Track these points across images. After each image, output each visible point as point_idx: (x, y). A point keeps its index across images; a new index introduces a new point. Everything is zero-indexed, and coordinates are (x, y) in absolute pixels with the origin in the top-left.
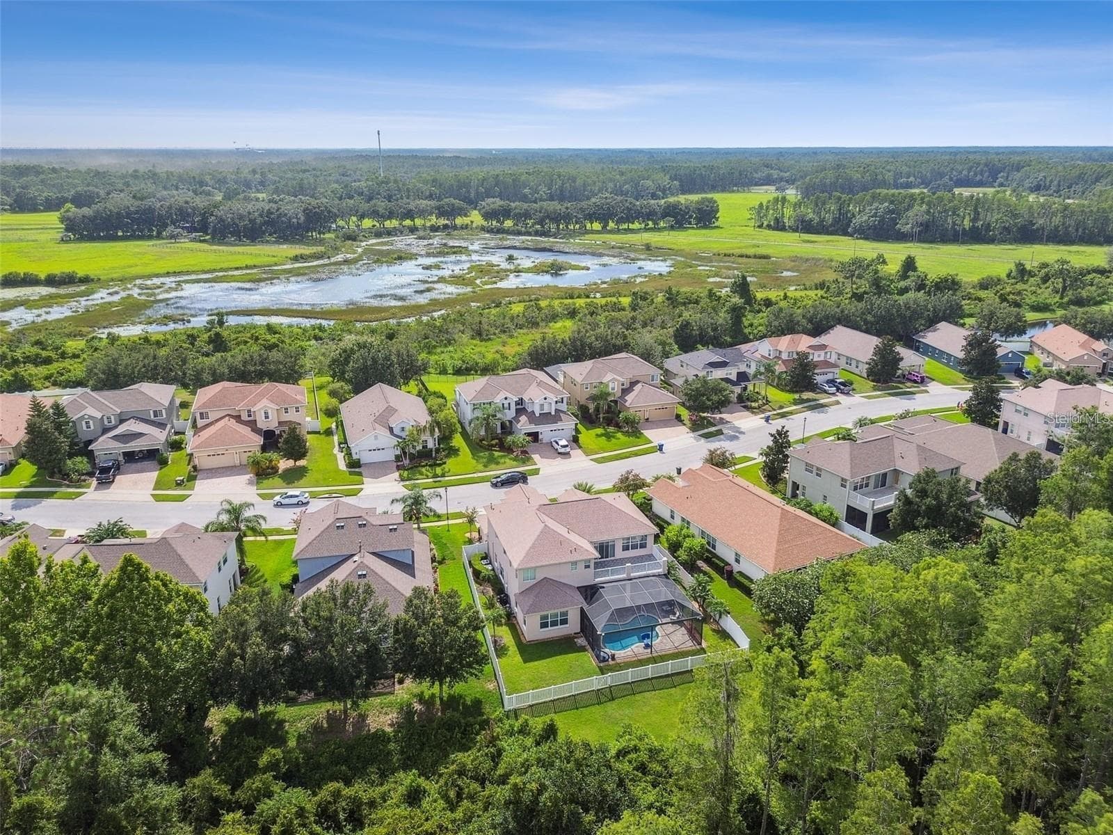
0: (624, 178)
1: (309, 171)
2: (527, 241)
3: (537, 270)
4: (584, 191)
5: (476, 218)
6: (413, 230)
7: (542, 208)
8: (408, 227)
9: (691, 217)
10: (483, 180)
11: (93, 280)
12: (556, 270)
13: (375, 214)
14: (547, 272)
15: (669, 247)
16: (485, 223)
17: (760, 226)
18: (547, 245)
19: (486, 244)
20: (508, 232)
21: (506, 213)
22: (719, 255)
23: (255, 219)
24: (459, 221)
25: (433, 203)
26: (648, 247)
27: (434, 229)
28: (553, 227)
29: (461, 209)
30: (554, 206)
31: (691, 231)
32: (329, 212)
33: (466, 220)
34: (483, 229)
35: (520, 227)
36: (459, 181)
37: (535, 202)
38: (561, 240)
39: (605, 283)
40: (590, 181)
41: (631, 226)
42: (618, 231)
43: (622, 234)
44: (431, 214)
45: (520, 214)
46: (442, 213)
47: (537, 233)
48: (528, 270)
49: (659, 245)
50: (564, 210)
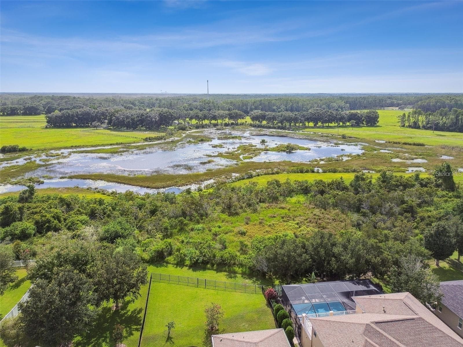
0: (322, 102)
1: (180, 99)
2: (274, 131)
3: (279, 149)
4: (303, 108)
5: (248, 120)
6: (215, 125)
7: (282, 115)
8: (213, 124)
9: (363, 120)
10: (254, 102)
11: (27, 150)
12: (290, 150)
13: (197, 117)
14: (284, 151)
15: (355, 137)
16: (252, 122)
17: (403, 126)
18: (284, 134)
19: (251, 133)
20: (263, 127)
21: (263, 117)
22: (389, 142)
23: (134, 118)
24: (240, 121)
25: (227, 112)
26: (344, 137)
27: (226, 125)
28: (288, 125)
29: (241, 115)
30: (289, 114)
31: (364, 128)
32: (172, 115)
33: (243, 121)
34: (251, 125)
35: (270, 125)
36: (243, 103)
37: (279, 112)
38: (292, 132)
39: (322, 160)
40: (305, 103)
41: (330, 125)
42: (323, 127)
43: (326, 128)
44: (226, 117)
45: (270, 117)
46: (231, 117)
47: (279, 128)
48: (273, 150)
49: (349, 135)
50: (294, 116)
